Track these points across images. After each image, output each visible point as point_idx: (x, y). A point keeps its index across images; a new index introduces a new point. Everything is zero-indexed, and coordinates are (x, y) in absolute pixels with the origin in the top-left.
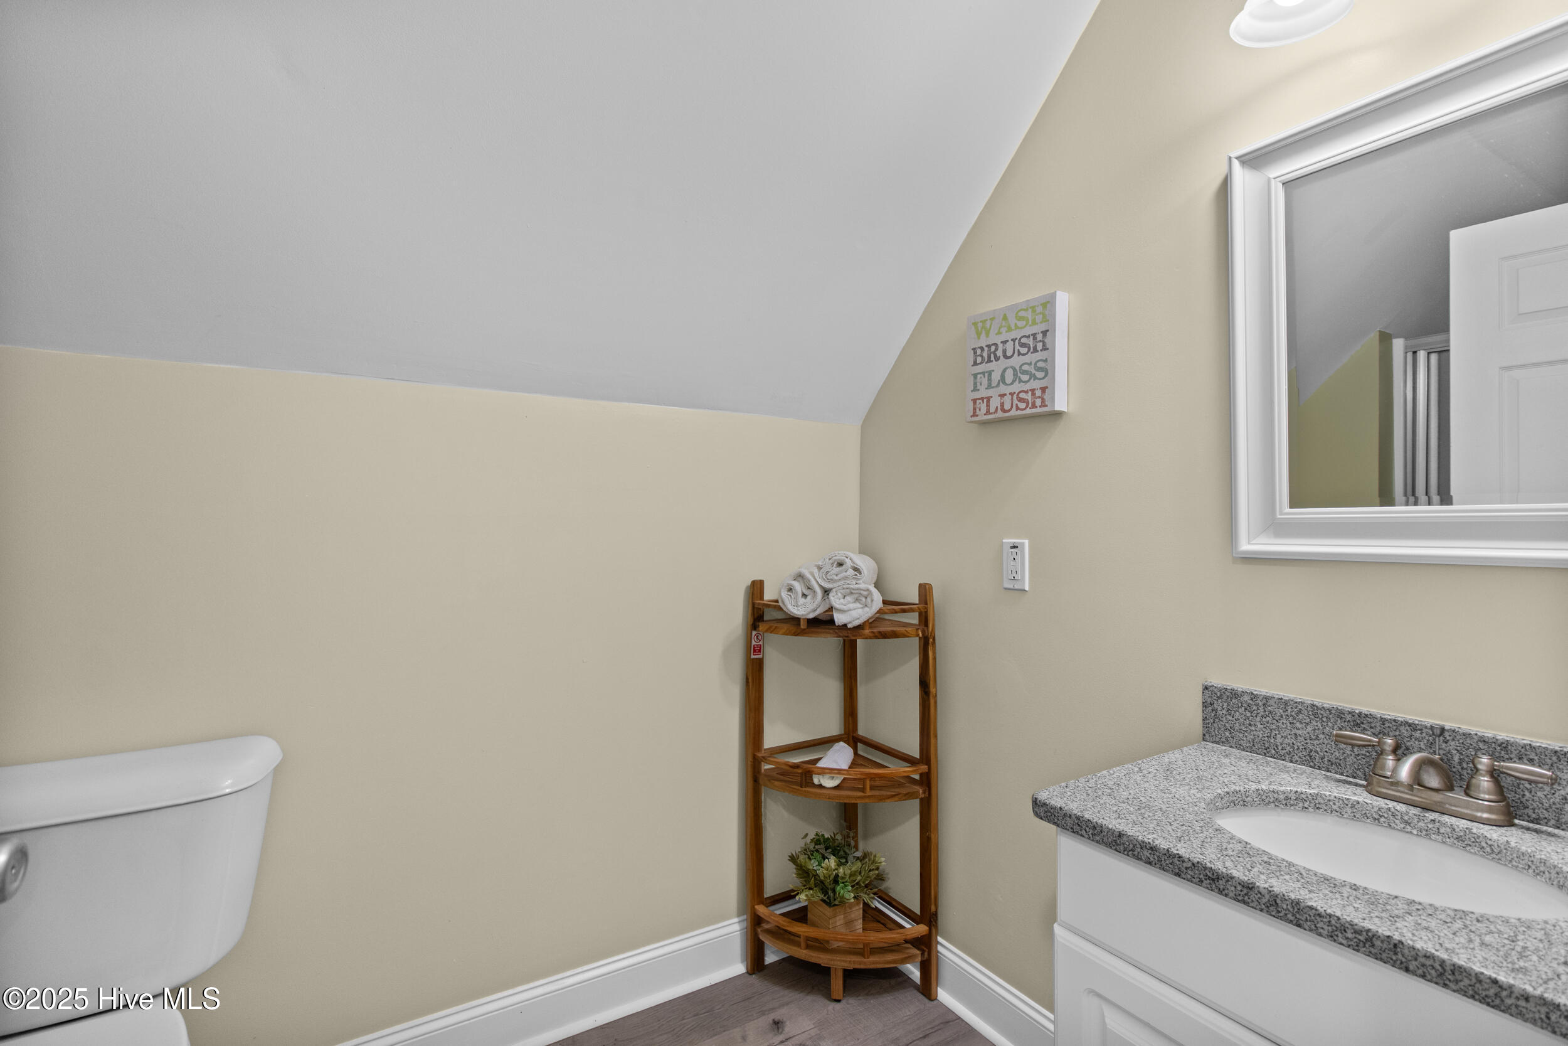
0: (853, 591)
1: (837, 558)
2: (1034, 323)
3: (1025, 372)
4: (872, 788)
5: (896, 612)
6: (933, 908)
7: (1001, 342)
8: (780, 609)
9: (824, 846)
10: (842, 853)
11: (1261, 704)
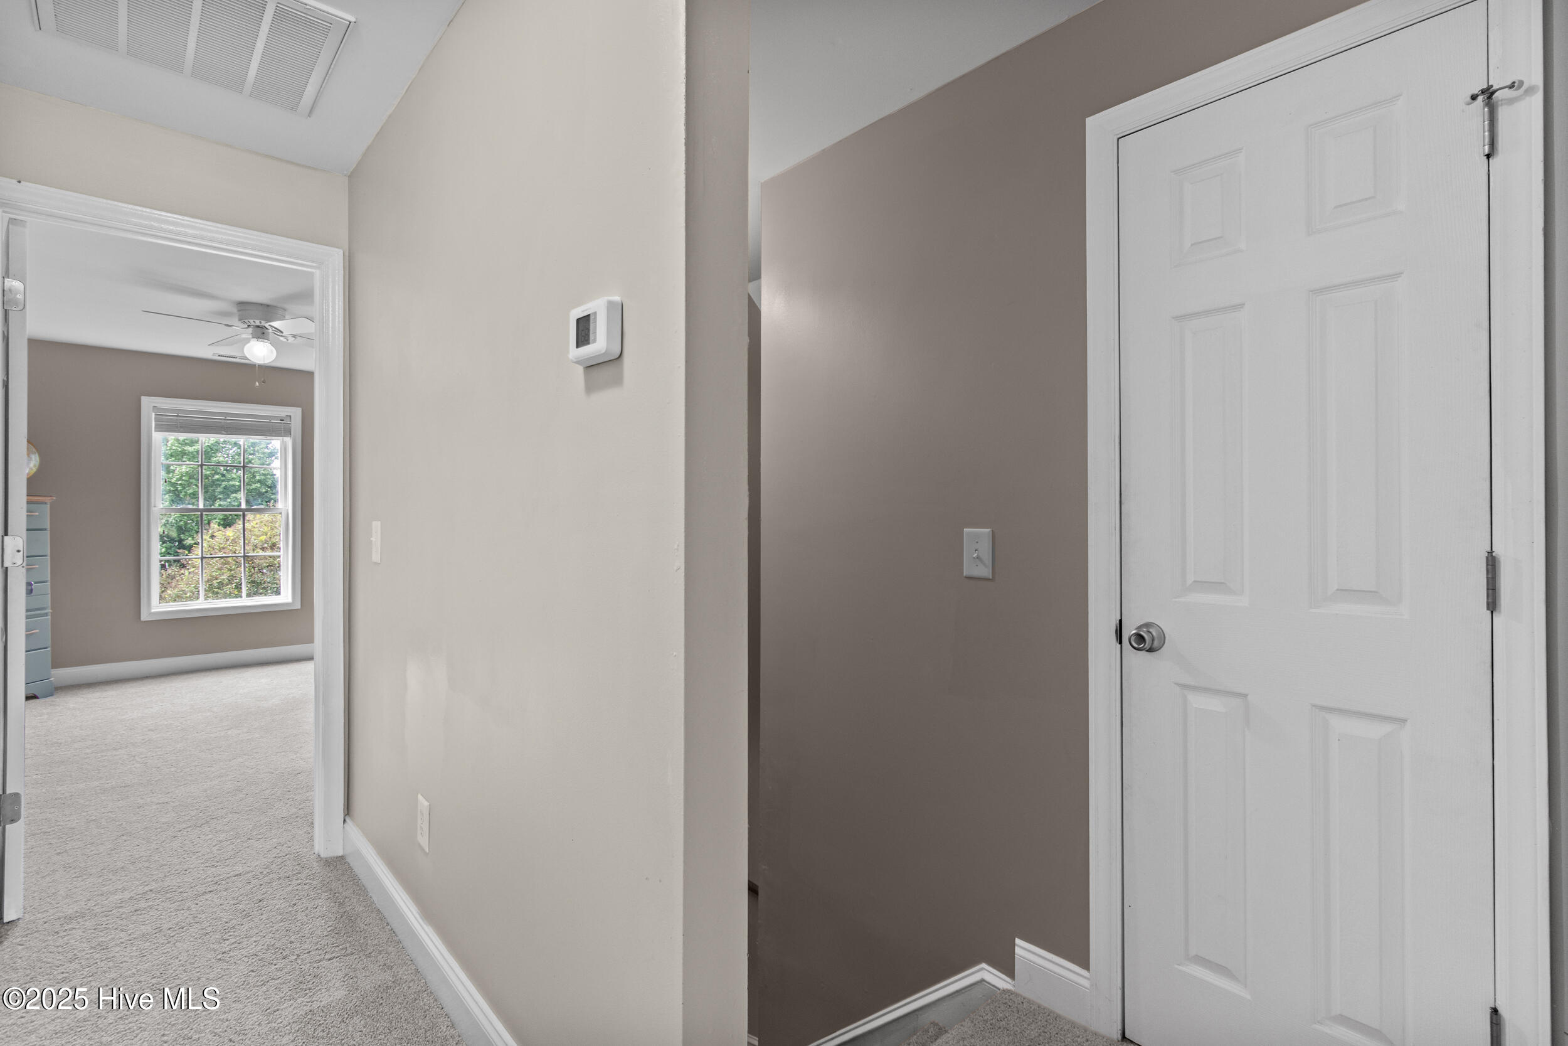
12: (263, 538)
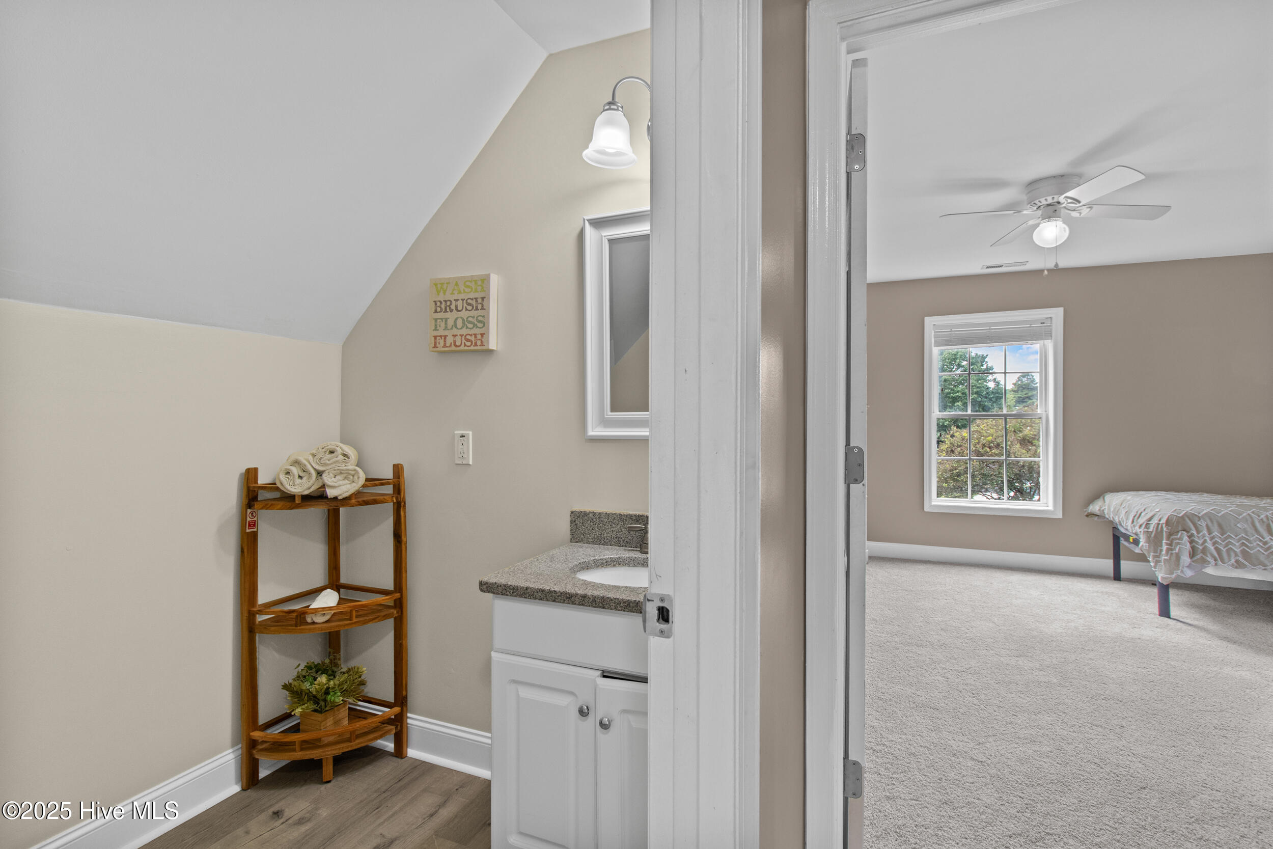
0: (342, 472)
1: (328, 447)
2: (476, 291)
3: (470, 322)
4: (357, 617)
5: (377, 486)
6: (404, 693)
7: (454, 300)
8: (278, 489)
9: (315, 669)
10: (330, 672)
11: (597, 517)
12: (990, 438)
